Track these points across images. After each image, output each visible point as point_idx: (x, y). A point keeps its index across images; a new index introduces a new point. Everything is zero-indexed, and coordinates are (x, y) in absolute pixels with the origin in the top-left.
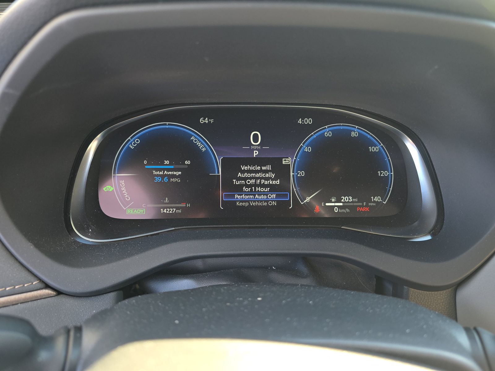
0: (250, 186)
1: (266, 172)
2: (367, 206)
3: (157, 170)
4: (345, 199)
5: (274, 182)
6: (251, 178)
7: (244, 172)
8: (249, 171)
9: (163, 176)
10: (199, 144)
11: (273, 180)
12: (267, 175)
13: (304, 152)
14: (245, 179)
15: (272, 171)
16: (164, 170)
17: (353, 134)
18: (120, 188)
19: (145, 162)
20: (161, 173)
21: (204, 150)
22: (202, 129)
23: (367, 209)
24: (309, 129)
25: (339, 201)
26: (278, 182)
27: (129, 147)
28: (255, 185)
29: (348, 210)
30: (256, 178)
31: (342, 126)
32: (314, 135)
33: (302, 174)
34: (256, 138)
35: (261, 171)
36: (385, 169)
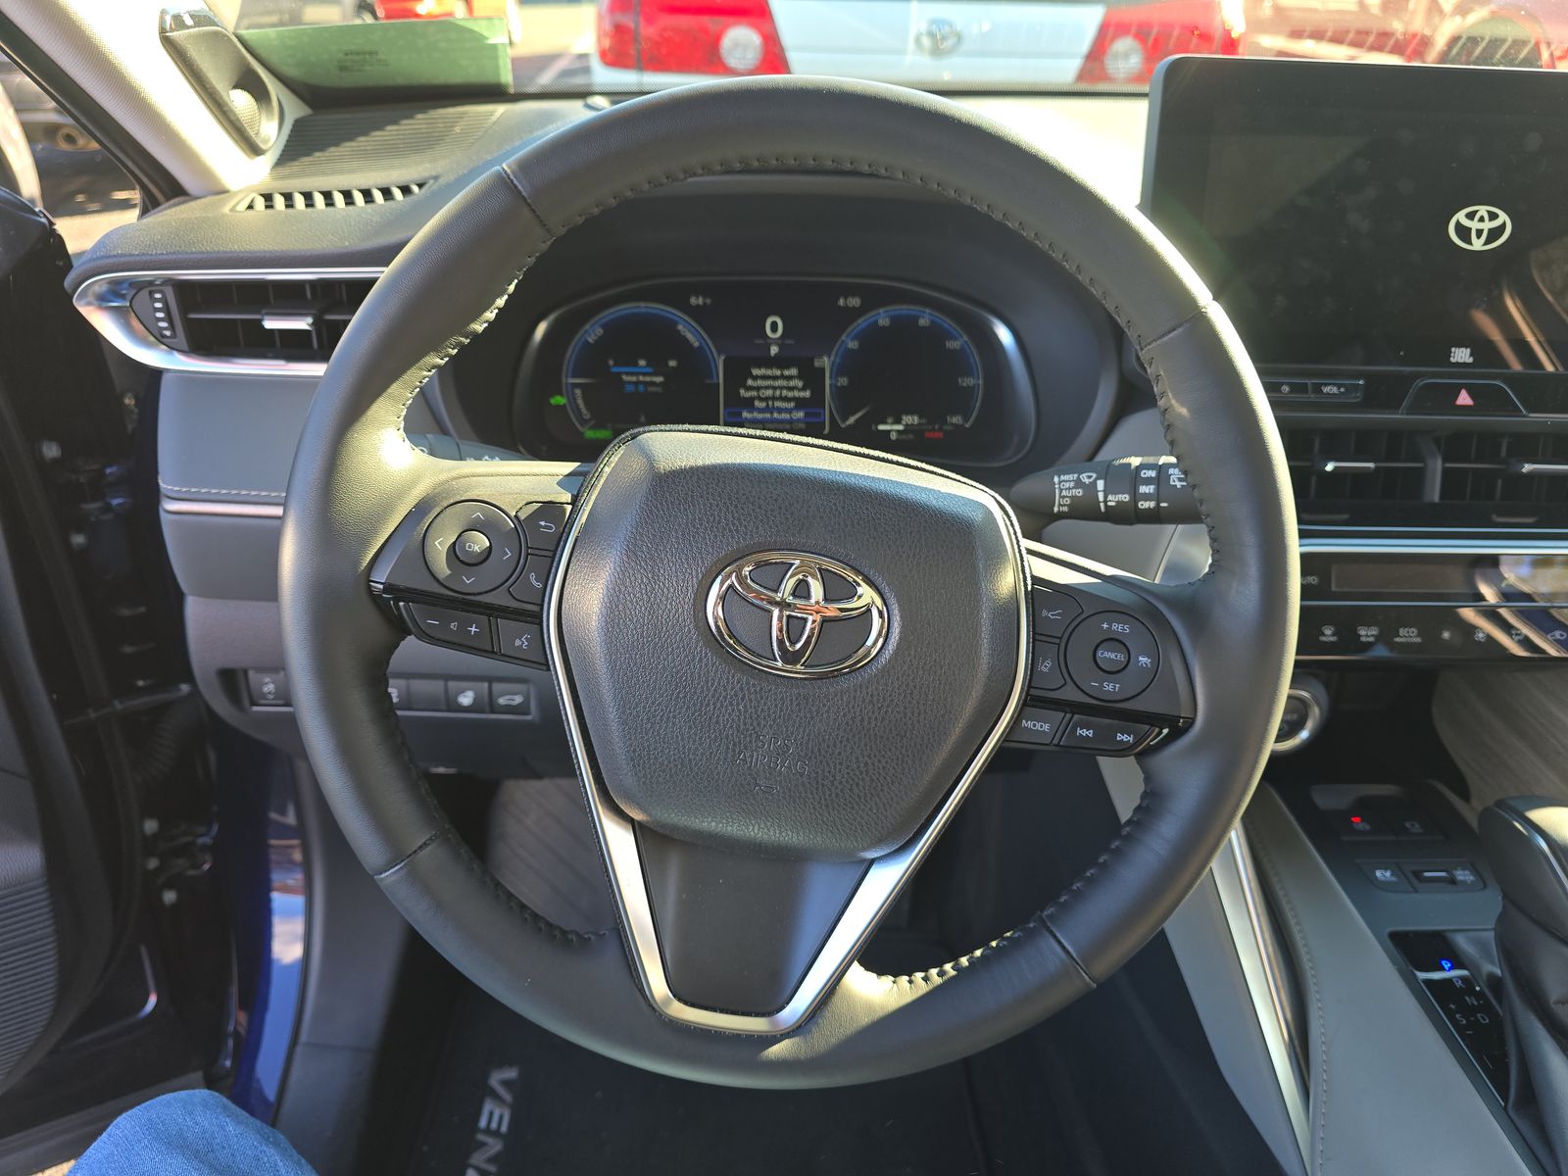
0: (766, 399)
1: (790, 378)
2: (941, 429)
3: (627, 374)
4: (908, 419)
5: (802, 394)
6: (767, 388)
7: (756, 378)
8: (764, 377)
9: (637, 383)
10: (690, 336)
11: (799, 390)
12: (792, 383)
13: (847, 349)
14: (758, 389)
15: (800, 377)
16: (637, 374)
17: (922, 322)
18: (575, 399)
19: (611, 362)
20: (634, 379)
21: (696, 344)
22: (695, 313)
23: (941, 435)
24: (854, 314)
25: (898, 421)
26: (807, 394)
27: (586, 341)
28: (774, 398)
29: (911, 436)
30: (775, 388)
31: (904, 309)
32: (862, 323)
33: (843, 381)
34: (774, 327)
35: (782, 377)
36: (969, 373)
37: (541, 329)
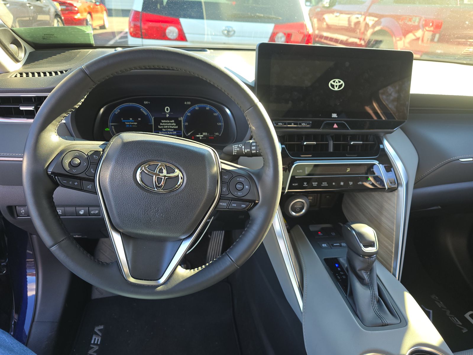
0: (166, 129)
1: (172, 123)
2: (213, 136)
3: (127, 122)
4: (204, 134)
5: (175, 127)
6: (166, 125)
7: (162, 123)
8: (165, 123)
9: (129, 125)
10: (144, 112)
11: (175, 126)
12: (173, 124)
13: (187, 115)
14: (163, 126)
15: (175, 123)
16: (130, 122)
17: (207, 108)
18: (112, 129)
19: (122, 119)
20: (129, 123)
21: (146, 114)
22: (145, 106)
23: (213, 138)
24: (189, 106)
25: (202, 134)
26: (177, 127)
27: (115, 113)
28: (168, 128)
29: (205, 138)
30: (168, 126)
31: (202, 105)
32: (191, 108)
33: (187, 124)
34: (167, 110)
35: (170, 123)
36: (220, 122)
37: (102, 110)
